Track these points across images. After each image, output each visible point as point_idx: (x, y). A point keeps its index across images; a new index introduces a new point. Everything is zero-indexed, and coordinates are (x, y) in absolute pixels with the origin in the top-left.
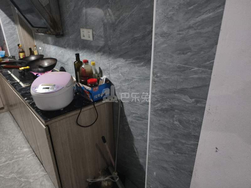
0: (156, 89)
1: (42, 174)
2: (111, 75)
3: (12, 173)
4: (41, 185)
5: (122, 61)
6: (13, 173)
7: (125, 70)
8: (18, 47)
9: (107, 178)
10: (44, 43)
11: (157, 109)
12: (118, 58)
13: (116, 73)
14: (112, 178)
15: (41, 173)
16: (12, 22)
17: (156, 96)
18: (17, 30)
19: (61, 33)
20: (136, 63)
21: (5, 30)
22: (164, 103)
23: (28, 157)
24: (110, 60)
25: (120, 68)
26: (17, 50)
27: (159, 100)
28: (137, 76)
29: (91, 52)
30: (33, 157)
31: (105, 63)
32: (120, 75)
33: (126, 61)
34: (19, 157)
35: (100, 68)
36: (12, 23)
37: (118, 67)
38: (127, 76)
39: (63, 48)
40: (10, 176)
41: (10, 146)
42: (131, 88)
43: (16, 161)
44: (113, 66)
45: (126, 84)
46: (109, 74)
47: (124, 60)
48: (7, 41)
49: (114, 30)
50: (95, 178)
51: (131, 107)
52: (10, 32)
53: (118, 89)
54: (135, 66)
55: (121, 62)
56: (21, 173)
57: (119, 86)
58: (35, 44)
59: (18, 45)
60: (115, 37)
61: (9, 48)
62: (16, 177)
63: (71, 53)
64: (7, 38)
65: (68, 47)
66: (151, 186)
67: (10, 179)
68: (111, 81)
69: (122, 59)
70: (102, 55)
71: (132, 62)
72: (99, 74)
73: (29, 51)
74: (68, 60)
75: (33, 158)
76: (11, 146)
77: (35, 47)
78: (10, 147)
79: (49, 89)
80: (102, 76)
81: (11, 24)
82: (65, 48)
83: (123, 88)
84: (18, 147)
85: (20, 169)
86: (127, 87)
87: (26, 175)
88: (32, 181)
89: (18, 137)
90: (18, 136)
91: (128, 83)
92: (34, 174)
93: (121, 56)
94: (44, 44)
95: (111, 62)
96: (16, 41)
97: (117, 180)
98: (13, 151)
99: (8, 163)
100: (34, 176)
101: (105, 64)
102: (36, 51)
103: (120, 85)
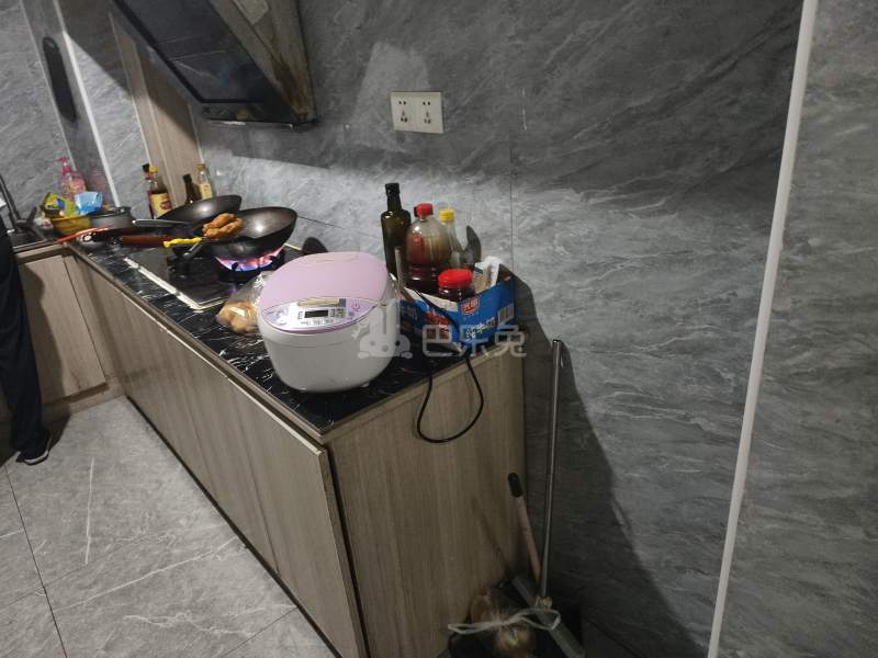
0: (797, 297)
1: (280, 609)
2: (519, 253)
3: (175, 608)
4: (283, 647)
5: (567, 198)
6: (179, 608)
7: (585, 229)
8: (143, 176)
9: (515, 619)
10: (236, 154)
11: (795, 370)
12: (550, 188)
13: (539, 244)
14: (533, 617)
15: (276, 606)
16: (118, 88)
17: (794, 323)
18: (137, 116)
19: (310, 117)
20: (635, 203)
21: (97, 120)
22: (835, 349)
23: (221, 553)
24: (516, 200)
25: (557, 224)
26: (143, 185)
27: (809, 337)
28: (634, 252)
29: (434, 174)
30: (237, 550)
31: (493, 211)
32: (560, 249)
33: (588, 197)
34: (192, 554)
35: (469, 230)
36: (121, 93)
37: (550, 222)
38: (590, 253)
39: (316, 169)
40: (173, 620)
41: (150, 515)
42: (608, 296)
43: (181, 567)
44: (526, 221)
45: (588, 280)
46: (509, 250)
47: (577, 195)
48: (106, 155)
49: (536, 90)
50: (468, 620)
51: (606, 365)
52: (113, 124)
53: (548, 302)
54: (626, 214)
55: (564, 202)
56: (206, 608)
57: (549, 291)
58: (203, 161)
59: (146, 168)
60: (539, 115)
61: (113, 178)
62: (192, 622)
63: (348, 184)
64: (105, 144)
65: (334, 162)
66: (740, 653)
67: (171, 631)
68: (517, 273)
69: (571, 191)
70: (478, 183)
71: (615, 202)
72: (466, 250)
73: (183, 184)
74: (334, 209)
75: (236, 554)
76: (154, 514)
77: (200, 170)
78: (153, 518)
79: (329, 318)
80: (478, 259)
81: (118, 96)
82: (325, 166)
83: (571, 295)
84: (178, 519)
85: (198, 593)
86: (587, 293)
87: (225, 615)
88: (249, 635)
89: (173, 482)
90: (170, 481)
91: (595, 278)
92: (249, 611)
93: (563, 182)
94: (237, 158)
95: (520, 204)
96: (135, 156)
97: (554, 627)
98: (163, 534)
99: (156, 575)
100: (253, 616)
101: (495, 214)
102: (207, 184)
103: (557, 285)
